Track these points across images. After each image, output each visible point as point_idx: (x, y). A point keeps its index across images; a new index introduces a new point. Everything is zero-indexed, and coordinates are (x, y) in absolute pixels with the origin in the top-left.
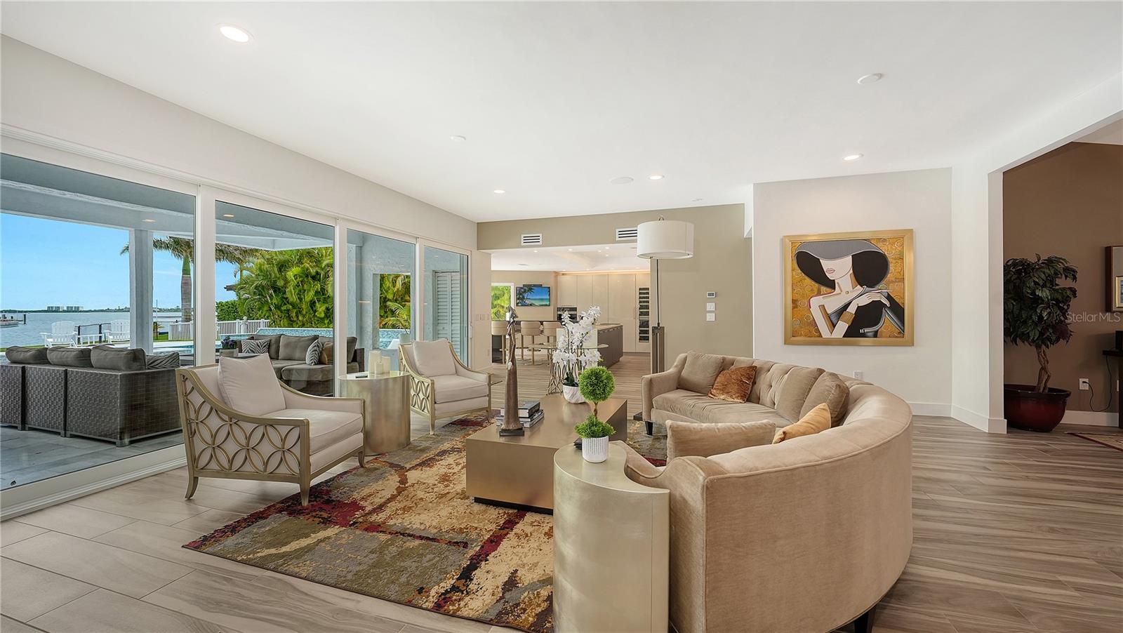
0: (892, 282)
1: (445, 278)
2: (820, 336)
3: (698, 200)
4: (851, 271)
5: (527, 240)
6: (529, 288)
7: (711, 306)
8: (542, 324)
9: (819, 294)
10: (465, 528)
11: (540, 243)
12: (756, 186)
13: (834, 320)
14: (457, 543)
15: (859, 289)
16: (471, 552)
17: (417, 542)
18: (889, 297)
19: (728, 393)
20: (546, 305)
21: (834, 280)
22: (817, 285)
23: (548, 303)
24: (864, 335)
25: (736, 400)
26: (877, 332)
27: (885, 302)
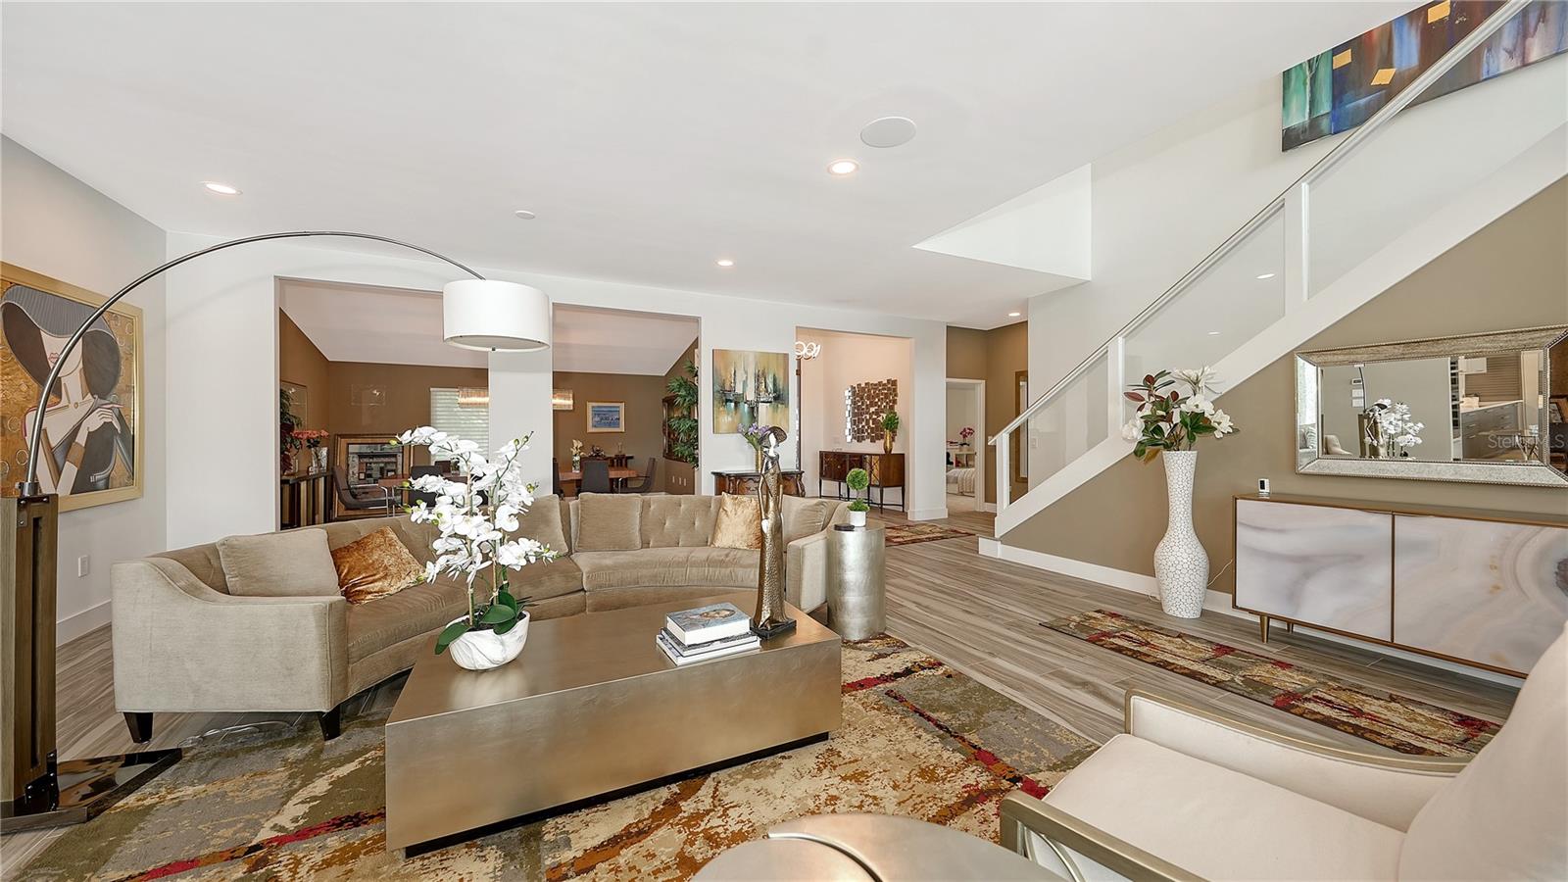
10: (874, 709)
13: (59, 460)
14: (896, 698)
15: (90, 400)
16: (889, 685)
17: (934, 716)
18: (120, 418)
24: (95, 487)
26: (108, 478)
27: (117, 426)
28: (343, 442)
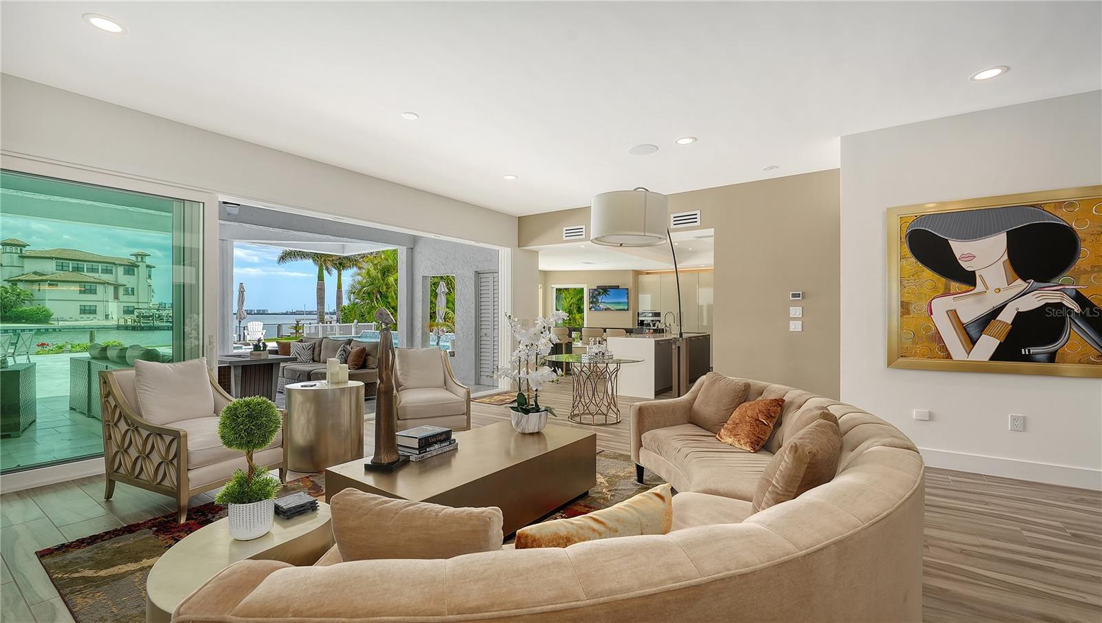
0: (1086, 272)
1: (487, 280)
2: (949, 356)
3: (771, 168)
4: (1006, 257)
5: (570, 233)
6: (605, 290)
7: (796, 311)
8: (605, 331)
9: (947, 293)
11: (583, 237)
12: (845, 140)
13: (973, 333)
15: (1020, 285)
18: (1079, 298)
19: (735, 435)
20: (624, 310)
21: (974, 272)
22: (943, 280)
23: (626, 308)
24: (1029, 358)
25: (744, 447)
26: (1053, 353)
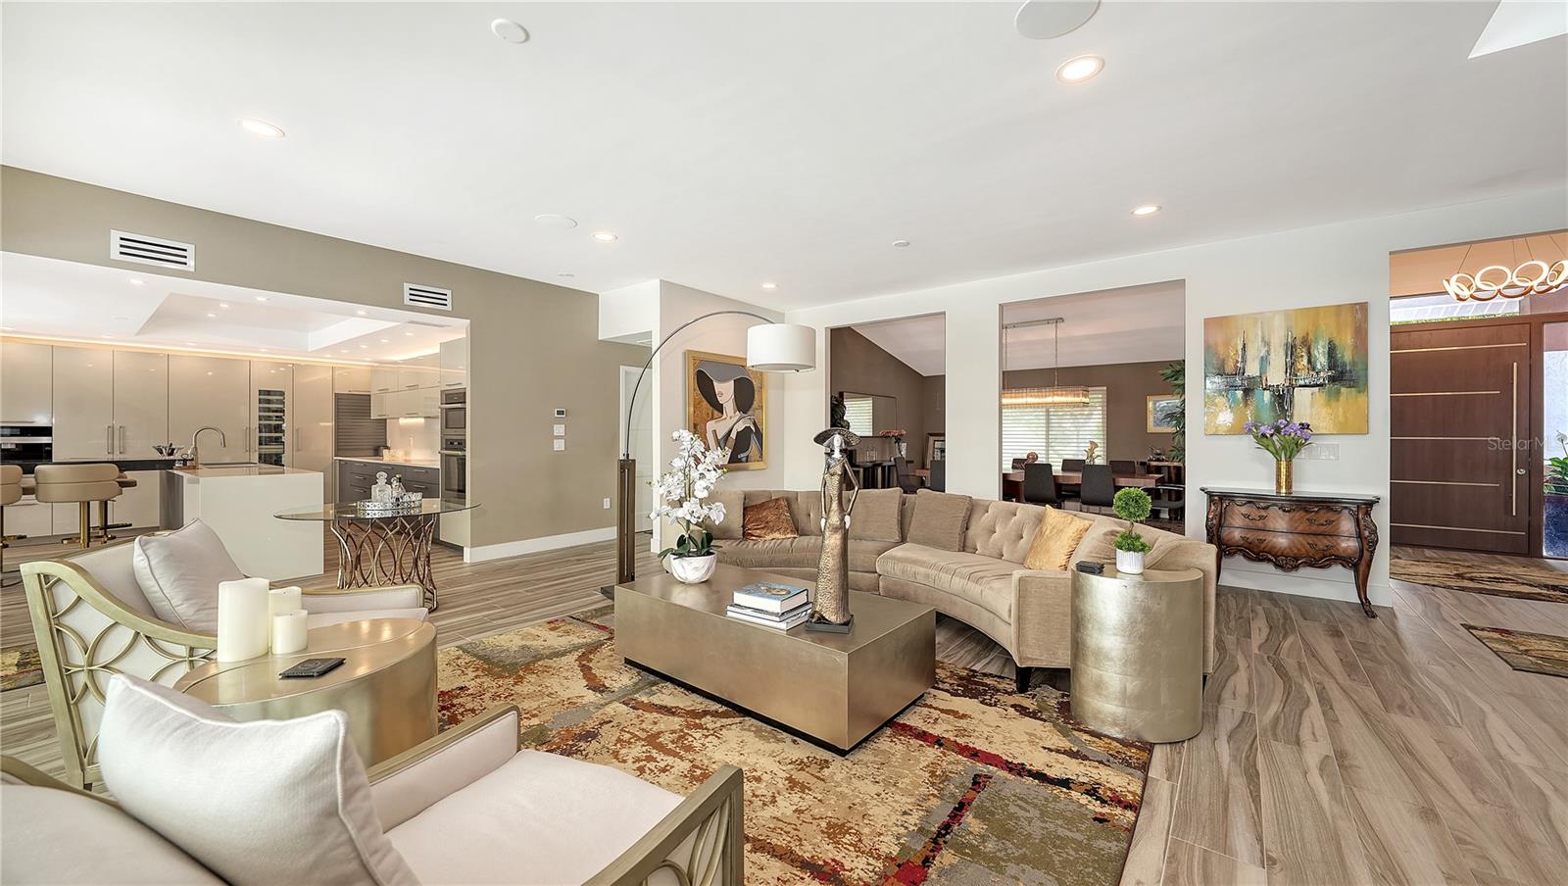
4: (733, 396)
7: (559, 429)
9: (713, 417)
12: (662, 284)
14: (976, 783)
15: (738, 415)
21: (722, 404)
22: (711, 408)
26: (747, 457)
27: (753, 428)
28: (932, 439)
